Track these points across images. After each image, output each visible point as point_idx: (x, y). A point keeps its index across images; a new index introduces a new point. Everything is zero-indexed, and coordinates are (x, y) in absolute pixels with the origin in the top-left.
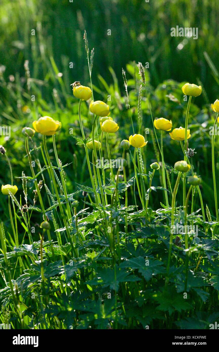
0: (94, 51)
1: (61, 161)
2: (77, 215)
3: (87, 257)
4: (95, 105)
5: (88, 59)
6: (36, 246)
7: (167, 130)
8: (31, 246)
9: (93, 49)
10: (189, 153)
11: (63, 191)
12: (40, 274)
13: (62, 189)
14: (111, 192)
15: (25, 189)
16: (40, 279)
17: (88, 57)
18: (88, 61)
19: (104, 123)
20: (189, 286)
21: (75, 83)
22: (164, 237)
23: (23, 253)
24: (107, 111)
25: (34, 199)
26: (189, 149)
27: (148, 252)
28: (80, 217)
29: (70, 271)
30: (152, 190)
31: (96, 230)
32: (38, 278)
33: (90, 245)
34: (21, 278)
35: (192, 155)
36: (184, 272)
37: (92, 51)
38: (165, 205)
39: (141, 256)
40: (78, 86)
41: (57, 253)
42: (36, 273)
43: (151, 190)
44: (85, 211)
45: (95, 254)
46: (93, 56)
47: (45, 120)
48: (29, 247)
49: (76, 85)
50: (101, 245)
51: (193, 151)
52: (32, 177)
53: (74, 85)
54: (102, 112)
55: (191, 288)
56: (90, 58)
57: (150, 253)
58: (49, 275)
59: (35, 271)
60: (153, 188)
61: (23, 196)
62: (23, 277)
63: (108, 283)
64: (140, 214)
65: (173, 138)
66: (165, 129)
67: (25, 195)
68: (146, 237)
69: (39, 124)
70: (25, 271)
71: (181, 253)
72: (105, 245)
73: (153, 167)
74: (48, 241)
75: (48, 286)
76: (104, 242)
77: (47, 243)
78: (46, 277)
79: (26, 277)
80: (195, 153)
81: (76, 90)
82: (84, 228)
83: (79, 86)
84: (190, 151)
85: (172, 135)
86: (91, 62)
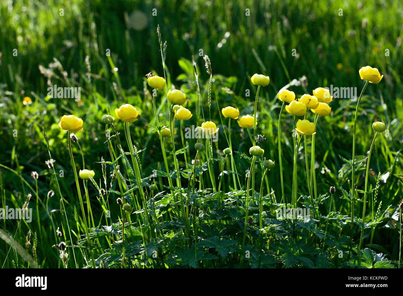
0: (166, 44)
1: (136, 147)
2: (154, 197)
3: (166, 237)
4: (172, 93)
5: (162, 51)
6: (116, 227)
7: (235, 118)
8: (111, 227)
9: (166, 42)
10: (259, 139)
11: (134, 176)
12: (120, 254)
13: (134, 174)
14: (188, 176)
15: (105, 174)
16: (121, 258)
17: (161, 49)
18: (162, 53)
19: (178, 111)
20: (262, 263)
21: (150, 73)
22: (237, 218)
23: (104, 234)
24: (184, 99)
25: (111, 183)
26: (259, 135)
27: (222, 233)
28: (157, 199)
29: (150, 250)
30: (225, 174)
31: (168, 213)
32: (119, 257)
33: (167, 226)
34: (102, 257)
35: (262, 140)
36: (257, 250)
37: (165, 44)
38: (234, 189)
39: (216, 236)
40: (152, 76)
41: (135, 234)
42: (117, 253)
43: (223, 174)
44: (161, 194)
45: (174, 235)
46: (165, 48)
47: (126, 107)
48: (109, 228)
49: (150, 75)
50: (178, 226)
51: (263, 137)
52: (112, 162)
53: (149, 75)
54: (179, 100)
55: (263, 265)
56: (163, 50)
57: (225, 233)
58: (129, 254)
59: (115, 251)
60: (225, 172)
61: (103, 180)
62: (104, 256)
63: (187, 261)
64: (213, 197)
65: (242, 126)
66: (232, 117)
67: (105, 179)
68: (220, 218)
69: (121, 111)
70: (106, 251)
71: (254, 233)
72: (181, 226)
73: (225, 152)
74: (127, 223)
75: (128, 265)
76: (180, 223)
77: (127, 224)
78: (126, 256)
79: (107, 256)
80: (264, 139)
81: (151, 80)
82: (158, 210)
83: (154, 77)
84: (260, 137)
85: (240, 123)
86: (164, 54)
